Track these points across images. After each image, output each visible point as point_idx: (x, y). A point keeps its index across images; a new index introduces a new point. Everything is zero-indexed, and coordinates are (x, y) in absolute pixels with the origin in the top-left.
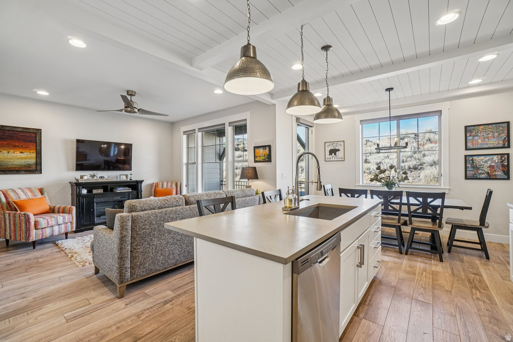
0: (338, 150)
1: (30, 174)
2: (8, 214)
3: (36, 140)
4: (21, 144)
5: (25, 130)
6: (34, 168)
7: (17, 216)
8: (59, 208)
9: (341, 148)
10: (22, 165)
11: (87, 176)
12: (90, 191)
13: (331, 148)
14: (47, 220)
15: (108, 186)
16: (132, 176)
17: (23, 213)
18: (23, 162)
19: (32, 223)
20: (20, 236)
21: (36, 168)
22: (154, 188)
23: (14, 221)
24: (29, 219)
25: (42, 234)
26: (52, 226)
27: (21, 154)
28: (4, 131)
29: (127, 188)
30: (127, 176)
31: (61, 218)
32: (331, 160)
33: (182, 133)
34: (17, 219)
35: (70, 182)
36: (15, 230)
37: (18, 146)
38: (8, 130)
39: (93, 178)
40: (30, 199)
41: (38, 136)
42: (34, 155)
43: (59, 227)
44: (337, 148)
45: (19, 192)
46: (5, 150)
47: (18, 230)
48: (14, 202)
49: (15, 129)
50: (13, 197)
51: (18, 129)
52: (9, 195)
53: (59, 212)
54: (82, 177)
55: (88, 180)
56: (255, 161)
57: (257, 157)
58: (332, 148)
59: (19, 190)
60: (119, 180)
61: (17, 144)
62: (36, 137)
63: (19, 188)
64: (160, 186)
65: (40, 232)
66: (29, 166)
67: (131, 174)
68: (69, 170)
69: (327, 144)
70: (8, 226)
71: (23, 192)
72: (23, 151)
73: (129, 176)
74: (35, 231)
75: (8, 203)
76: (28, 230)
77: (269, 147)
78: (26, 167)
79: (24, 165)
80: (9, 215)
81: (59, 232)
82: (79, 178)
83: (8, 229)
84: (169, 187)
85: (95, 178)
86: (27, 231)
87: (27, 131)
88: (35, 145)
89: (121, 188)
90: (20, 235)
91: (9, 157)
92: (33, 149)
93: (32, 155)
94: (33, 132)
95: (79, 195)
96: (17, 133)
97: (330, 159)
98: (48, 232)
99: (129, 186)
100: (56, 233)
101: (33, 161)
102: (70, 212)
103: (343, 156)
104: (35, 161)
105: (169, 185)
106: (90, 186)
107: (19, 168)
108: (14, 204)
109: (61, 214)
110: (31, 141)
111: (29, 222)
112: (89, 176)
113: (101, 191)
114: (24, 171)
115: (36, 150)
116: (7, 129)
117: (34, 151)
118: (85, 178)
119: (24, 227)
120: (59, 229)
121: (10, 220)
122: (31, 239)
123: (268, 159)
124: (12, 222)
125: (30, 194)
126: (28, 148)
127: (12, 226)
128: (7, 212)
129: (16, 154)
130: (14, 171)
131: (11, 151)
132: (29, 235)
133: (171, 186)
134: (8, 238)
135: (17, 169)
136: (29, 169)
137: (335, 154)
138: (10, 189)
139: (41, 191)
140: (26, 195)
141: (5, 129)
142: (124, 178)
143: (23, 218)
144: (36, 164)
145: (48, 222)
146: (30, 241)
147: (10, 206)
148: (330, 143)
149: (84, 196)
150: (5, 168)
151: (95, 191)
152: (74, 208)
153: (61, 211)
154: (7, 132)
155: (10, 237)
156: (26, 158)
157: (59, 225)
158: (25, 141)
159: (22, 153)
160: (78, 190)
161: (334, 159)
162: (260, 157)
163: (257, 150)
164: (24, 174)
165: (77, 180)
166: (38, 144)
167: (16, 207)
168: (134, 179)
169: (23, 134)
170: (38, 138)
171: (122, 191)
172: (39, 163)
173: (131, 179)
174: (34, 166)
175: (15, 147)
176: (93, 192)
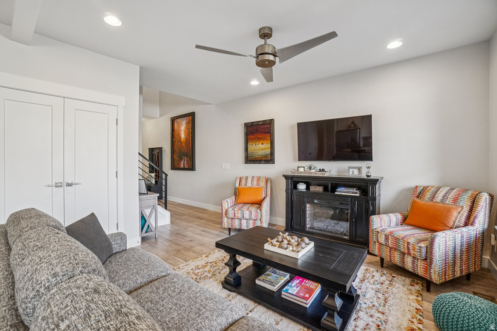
1: (267, 163)
3: (270, 130)
4: (262, 136)
5: (264, 123)
6: (269, 158)
10: (262, 155)
12: (308, 188)
15: (328, 183)
18: (263, 153)
19: (224, 211)
21: (271, 158)
25: (232, 224)
26: (240, 219)
28: (253, 127)
30: (359, 169)
31: (248, 212)
38: (255, 125)
39: (310, 170)
40: (250, 187)
41: (271, 126)
42: (269, 146)
43: (247, 222)
45: (250, 180)
46: (254, 142)
51: (260, 123)
52: (242, 182)
55: (305, 172)
59: (251, 178)
60: (346, 175)
61: (260, 136)
62: (270, 128)
66: (266, 156)
67: (370, 168)
71: (252, 180)
72: (263, 142)
74: (226, 218)
81: (247, 227)
85: (313, 171)
88: (269, 136)
91: (256, 149)
94: (268, 124)
96: (259, 126)
98: (237, 224)
100: (244, 227)
101: (269, 151)
105: (451, 195)
108: (237, 190)
110: (267, 132)
113: (320, 189)
114: (264, 161)
115: (271, 140)
117: (269, 141)
118: (303, 170)
120: (247, 224)
125: (255, 183)
126: (266, 139)
129: (259, 146)
131: (257, 143)
135: (260, 159)
136: (266, 159)
138: (246, 177)
140: (252, 184)
142: (355, 173)
145: (234, 213)
154: (255, 127)
156: (265, 149)
157: (246, 219)
158: (264, 133)
159: (262, 144)
166: (271, 134)
167: (237, 193)
169: (263, 127)
171: (342, 194)
172: (272, 153)
173: (368, 176)
174: (270, 156)
175: (259, 139)
176: (311, 189)
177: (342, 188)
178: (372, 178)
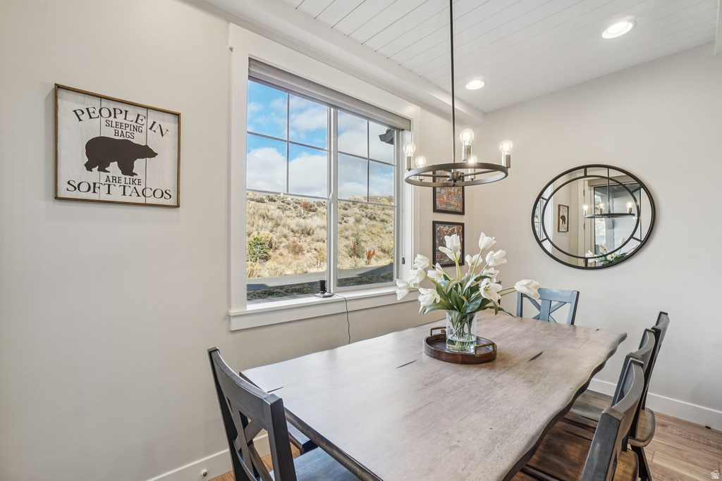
0: (147, 152)
9: (163, 145)
13: (99, 128)
32: (103, 195)
44: (138, 139)
58: (109, 133)
69: (68, 104)
97: (93, 187)
103: (169, 184)
137: (127, 169)
148: (96, 103)
161: (117, 194)
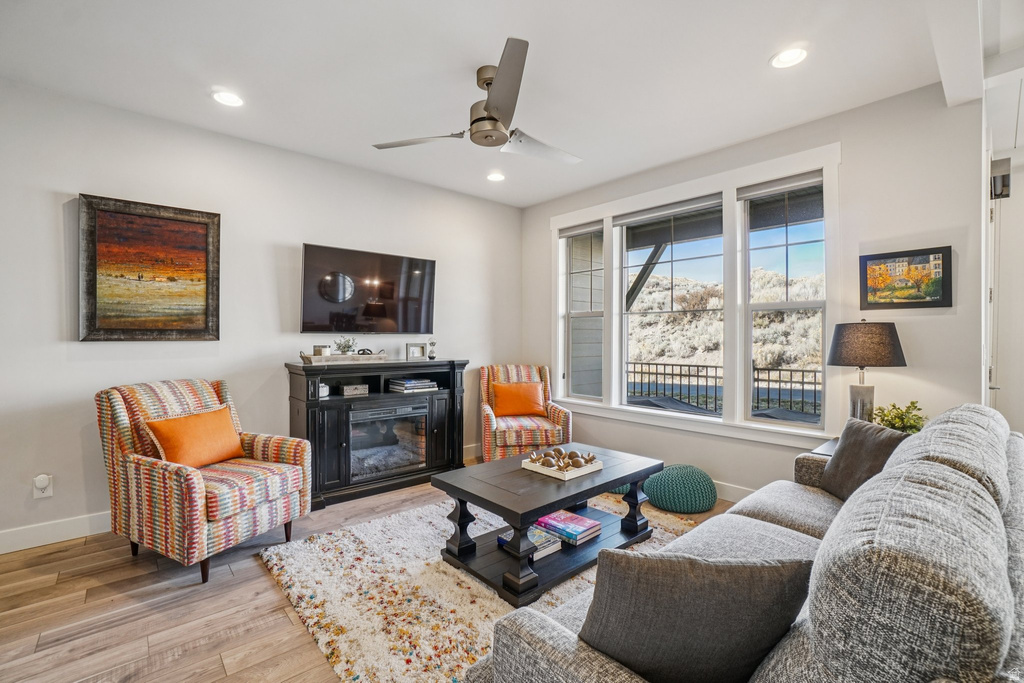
1: (192, 339)
2: (133, 465)
3: (207, 244)
4: (171, 256)
5: (180, 217)
6: (200, 323)
7: (158, 475)
8: (265, 445)
10: (171, 315)
11: (330, 348)
12: (336, 391)
14: (240, 489)
15: (379, 377)
16: (435, 348)
17: (174, 466)
18: (175, 307)
19: (200, 503)
20: (166, 542)
21: (206, 323)
22: (484, 382)
23: (151, 490)
24: (190, 489)
25: (227, 535)
26: (254, 509)
27: (170, 284)
28: (130, 218)
29: (427, 382)
30: (422, 348)
31: (277, 479)
33: (555, 233)
34: (158, 484)
35: (287, 365)
36: (152, 520)
37: (163, 261)
38: (141, 216)
39: (344, 352)
40: (191, 416)
41: (211, 233)
42: (201, 287)
43: (271, 508)
45: (165, 392)
46: (132, 271)
47: (160, 520)
48: (152, 427)
49: (157, 213)
50: (149, 411)
51: (164, 214)
52: (138, 403)
53: (265, 458)
54: (318, 351)
55: (333, 357)
56: (865, 305)
57: (875, 291)
59: (165, 388)
60: (402, 359)
61: (162, 256)
62: (207, 236)
63: (164, 382)
64: (501, 377)
65: (219, 528)
66: (189, 317)
67: (433, 344)
68: (284, 329)
70: (134, 501)
71: (174, 393)
72: (175, 276)
73: (429, 349)
74: (206, 527)
75: (136, 427)
76: (187, 527)
77: (946, 253)
78: (180, 320)
79: (178, 315)
80: (138, 465)
81: (271, 522)
82: (309, 352)
83: (134, 511)
84: (524, 379)
85: (350, 353)
86: (184, 529)
87: (186, 218)
88: (203, 259)
89: (413, 383)
90: (167, 538)
91: (141, 291)
92: (199, 271)
93: (198, 288)
94: (198, 223)
95: (313, 403)
96: (161, 223)
98: (241, 531)
99: (431, 377)
100: (263, 528)
101: (198, 304)
102: (296, 461)
104: (203, 303)
105: (523, 373)
106: (338, 378)
107: (165, 323)
108: (151, 434)
109: (274, 466)
110: (194, 248)
111: (191, 501)
112: (335, 347)
113: (362, 390)
115: (207, 271)
116: (139, 211)
117: (202, 275)
118: (327, 352)
119: (175, 514)
120: (270, 513)
121: (138, 485)
122: (196, 554)
123: (942, 295)
124: (144, 493)
125: (190, 400)
126: (188, 266)
127: (145, 504)
128: (133, 457)
129: (157, 285)
130: (152, 331)
131: (147, 275)
132: (191, 543)
133: (529, 377)
134: (135, 538)
135: (160, 326)
136: (189, 326)
138: (140, 385)
139: (218, 389)
140: (182, 405)
141: (133, 211)
142: (416, 355)
143: (172, 484)
144: (206, 312)
145: (242, 497)
146: (195, 561)
147: (140, 437)
149: (324, 406)
150: (132, 323)
151: (349, 391)
152: (307, 445)
153: (271, 452)
154: (138, 220)
155: (141, 537)
156: (181, 296)
157: (270, 501)
158: (181, 246)
159: (172, 279)
160: (311, 389)
162: (894, 289)
163: (875, 269)
164: (176, 340)
165: (305, 359)
166: (211, 255)
167: (156, 442)
168: (441, 356)
169: (175, 227)
170: (211, 240)
171: (416, 391)
172: (212, 311)
173: (431, 358)
174: (201, 318)
175: (156, 263)
176: (345, 394)
177: (413, 382)
178: (436, 360)
